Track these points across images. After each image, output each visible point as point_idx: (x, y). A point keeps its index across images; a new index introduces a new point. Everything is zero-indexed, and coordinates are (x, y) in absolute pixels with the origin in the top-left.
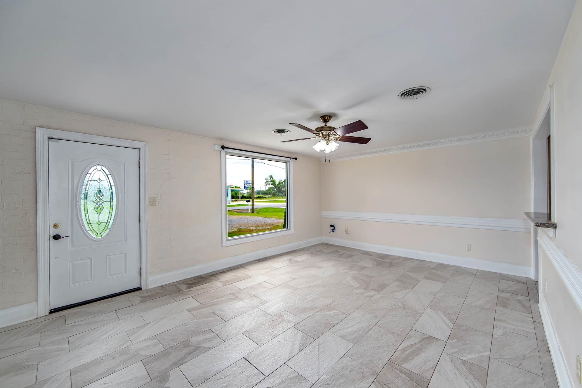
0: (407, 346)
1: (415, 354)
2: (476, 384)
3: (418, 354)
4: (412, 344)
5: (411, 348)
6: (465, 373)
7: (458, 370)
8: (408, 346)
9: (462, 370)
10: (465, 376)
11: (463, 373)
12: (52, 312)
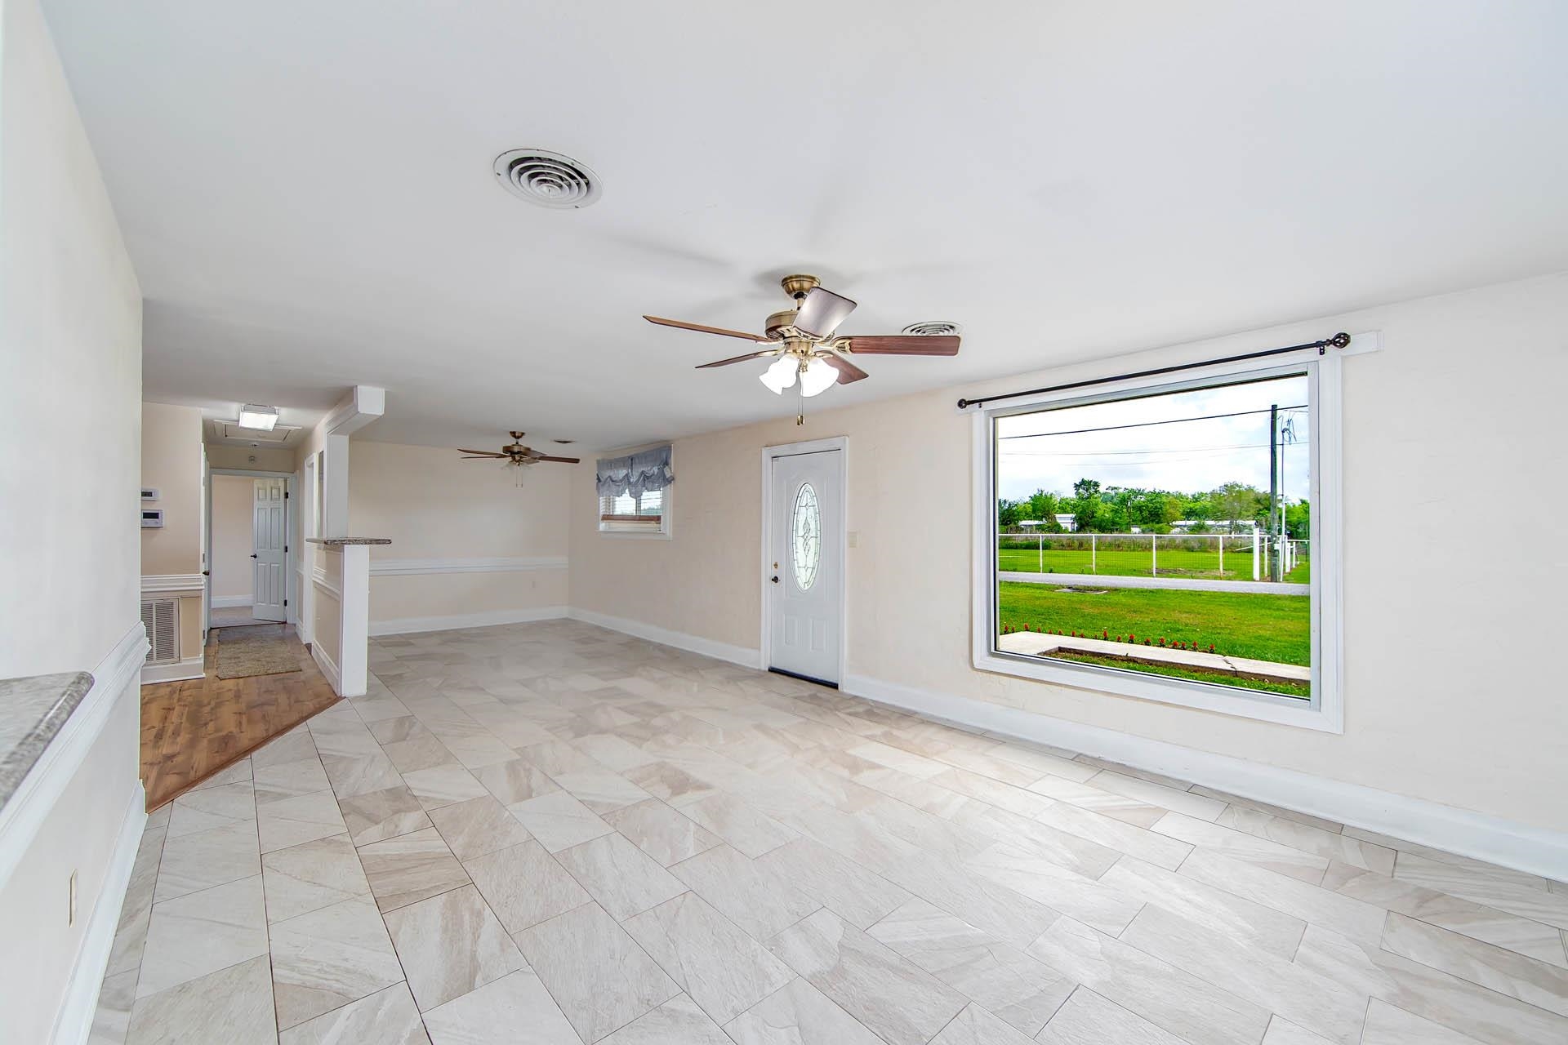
0: (481, 924)
1: (450, 926)
2: (298, 976)
3: (445, 930)
4: (479, 937)
5: (470, 927)
6: (327, 976)
7: (348, 971)
8: (481, 927)
9: (339, 978)
10: (326, 972)
11: (332, 974)
12: (772, 670)
